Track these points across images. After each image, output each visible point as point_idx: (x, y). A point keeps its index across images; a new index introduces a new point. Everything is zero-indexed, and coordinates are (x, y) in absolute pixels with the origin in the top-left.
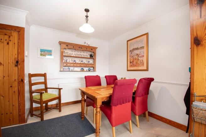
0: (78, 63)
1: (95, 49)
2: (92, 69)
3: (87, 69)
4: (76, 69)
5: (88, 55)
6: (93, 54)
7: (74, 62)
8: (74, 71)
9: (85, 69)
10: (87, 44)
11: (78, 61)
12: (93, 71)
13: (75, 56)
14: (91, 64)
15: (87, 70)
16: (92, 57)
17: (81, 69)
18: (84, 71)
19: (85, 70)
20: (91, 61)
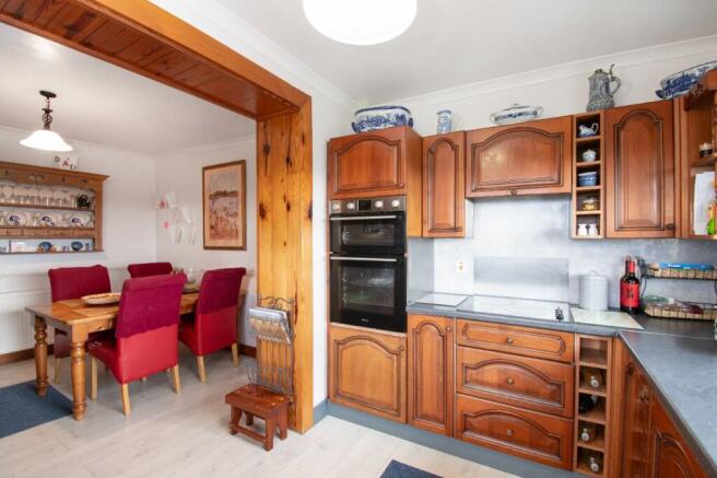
0: (25, 227)
1: (97, 180)
2: (87, 245)
3: (68, 243)
4: (19, 245)
5: (68, 199)
6: (90, 195)
7: (12, 223)
8: (10, 253)
9: (58, 244)
10: (66, 163)
11: (26, 218)
12: (91, 249)
13: (13, 202)
14: (82, 228)
15: (64, 248)
16: (88, 205)
17: (40, 245)
18: (55, 252)
19: (59, 249)
20: (84, 219)
